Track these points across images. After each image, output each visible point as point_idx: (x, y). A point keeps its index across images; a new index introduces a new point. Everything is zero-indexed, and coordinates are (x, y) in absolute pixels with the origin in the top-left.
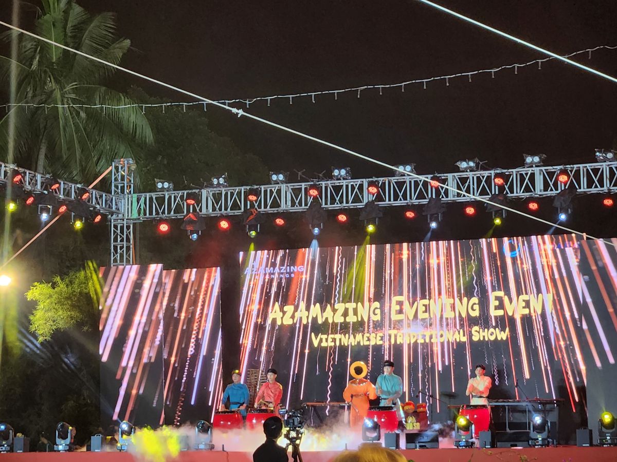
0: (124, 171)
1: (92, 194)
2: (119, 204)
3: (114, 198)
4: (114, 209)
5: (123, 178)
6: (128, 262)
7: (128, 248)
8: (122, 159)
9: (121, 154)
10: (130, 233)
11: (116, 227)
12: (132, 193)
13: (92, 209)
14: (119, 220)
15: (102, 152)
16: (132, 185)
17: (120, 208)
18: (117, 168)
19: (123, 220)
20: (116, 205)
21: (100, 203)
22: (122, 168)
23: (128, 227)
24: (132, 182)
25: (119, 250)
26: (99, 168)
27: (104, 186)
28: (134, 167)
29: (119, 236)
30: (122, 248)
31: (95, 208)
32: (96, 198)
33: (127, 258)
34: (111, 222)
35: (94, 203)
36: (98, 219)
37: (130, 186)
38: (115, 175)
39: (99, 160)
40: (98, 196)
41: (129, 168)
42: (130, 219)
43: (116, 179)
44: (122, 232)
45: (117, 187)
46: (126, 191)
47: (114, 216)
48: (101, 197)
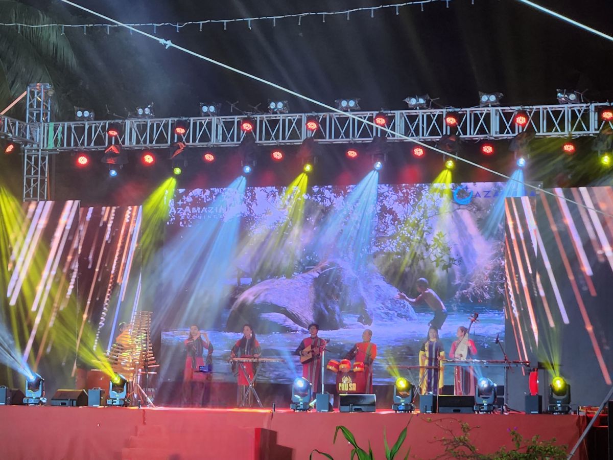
0: (40, 97)
1: (4, 121)
2: (34, 134)
3: (28, 126)
4: (28, 138)
5: (39, 103)
6: (42, 198)
7: (42, 182)
8: (38, 84)
9: (38, 78)
10: (45, 165)
11: (29, 158)
12: (49, 121)
13: (3, 137)
14: (33, 151)
15: (17, 74)
16: (49, 113)
17: (35, 138)
18: (32, 93)
19: (38, 151)
20: (31, 133)
21: (13, 131)
22: (38, 93)
23: (43, 159)
24: (49, 109)
25: (32, 184)
26: (13, 92)
27: (18, 113)
28: (51, 93)
29: (33, 169)
30: (35, 181)
31: (7, 136)
32: (8, 125)
33: (40, 193)
34: (24, 152)
35: (6, 131)
36: (10, 149)
37: (47, 114)
38: (30, 100)
39: (13, 83)
40: (11, 124)
41: (46, 93)
42: (46, 150)
43: (31, 106)
44: (36, 163)
45: (32, 114)
46: (42, 118)
47: (28, 146)
48: (14, 124)
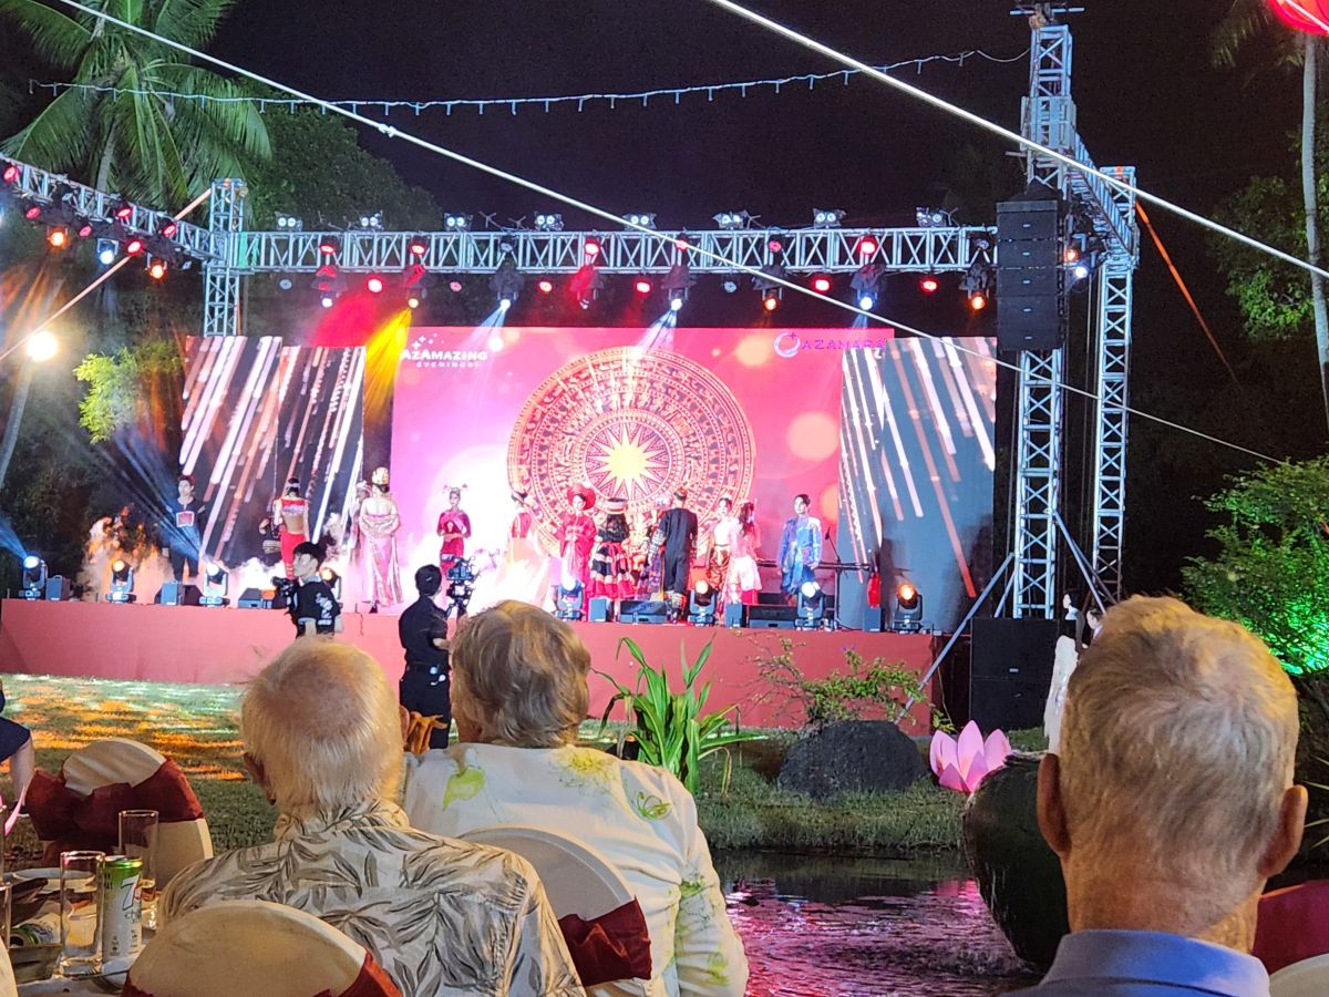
0: (229, 197)
1: (179, 228)
2: (220, 246)
3: (212, 236)
4: (212, 252)
5: (227, 207)
6: (230, 332)
7: (231, 312)
8: (227, 180)
9: (225, 172)
10: (234, 289)
11: (213, 279)
12: (240, 229)
13: (178, 250)
14: (219, 270)
15: (197, 166)
16: (241, 220)
17: (221, 252)
18: (219, 192)
19: (225, 269)
20: (216, 247)
21: (192, 242)
22: (226, 192)
23: (232, 281)
24: (241, 214)
25: (216, 313)
26: (191, 190)
27: (199, 217)
28: (244, 192)
29: (217, 294)
30: (221, 310)
31: (183, 249)
32: (186, 235)
33: (228, 326)
34: (206, 270)
35: (182, 242)
36: (187, 266)
37: (237, 221)
38: (216, 202)
39: (192, 177)
40: (189, 233)
41: (237, 194)
42: (236, 269)
43: (217, 209)
44: (223, 287)
45: (217, 220)
46: (231, 227)
47: (212, 263)
48: (193, 233)
